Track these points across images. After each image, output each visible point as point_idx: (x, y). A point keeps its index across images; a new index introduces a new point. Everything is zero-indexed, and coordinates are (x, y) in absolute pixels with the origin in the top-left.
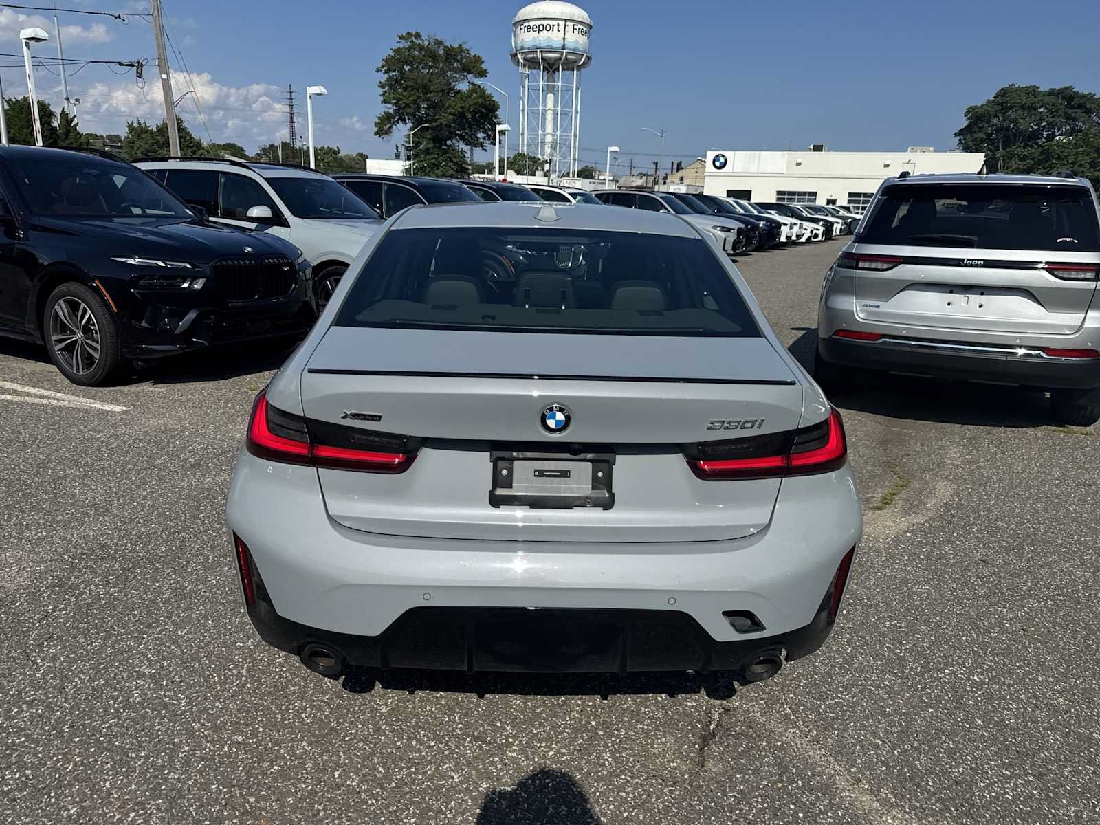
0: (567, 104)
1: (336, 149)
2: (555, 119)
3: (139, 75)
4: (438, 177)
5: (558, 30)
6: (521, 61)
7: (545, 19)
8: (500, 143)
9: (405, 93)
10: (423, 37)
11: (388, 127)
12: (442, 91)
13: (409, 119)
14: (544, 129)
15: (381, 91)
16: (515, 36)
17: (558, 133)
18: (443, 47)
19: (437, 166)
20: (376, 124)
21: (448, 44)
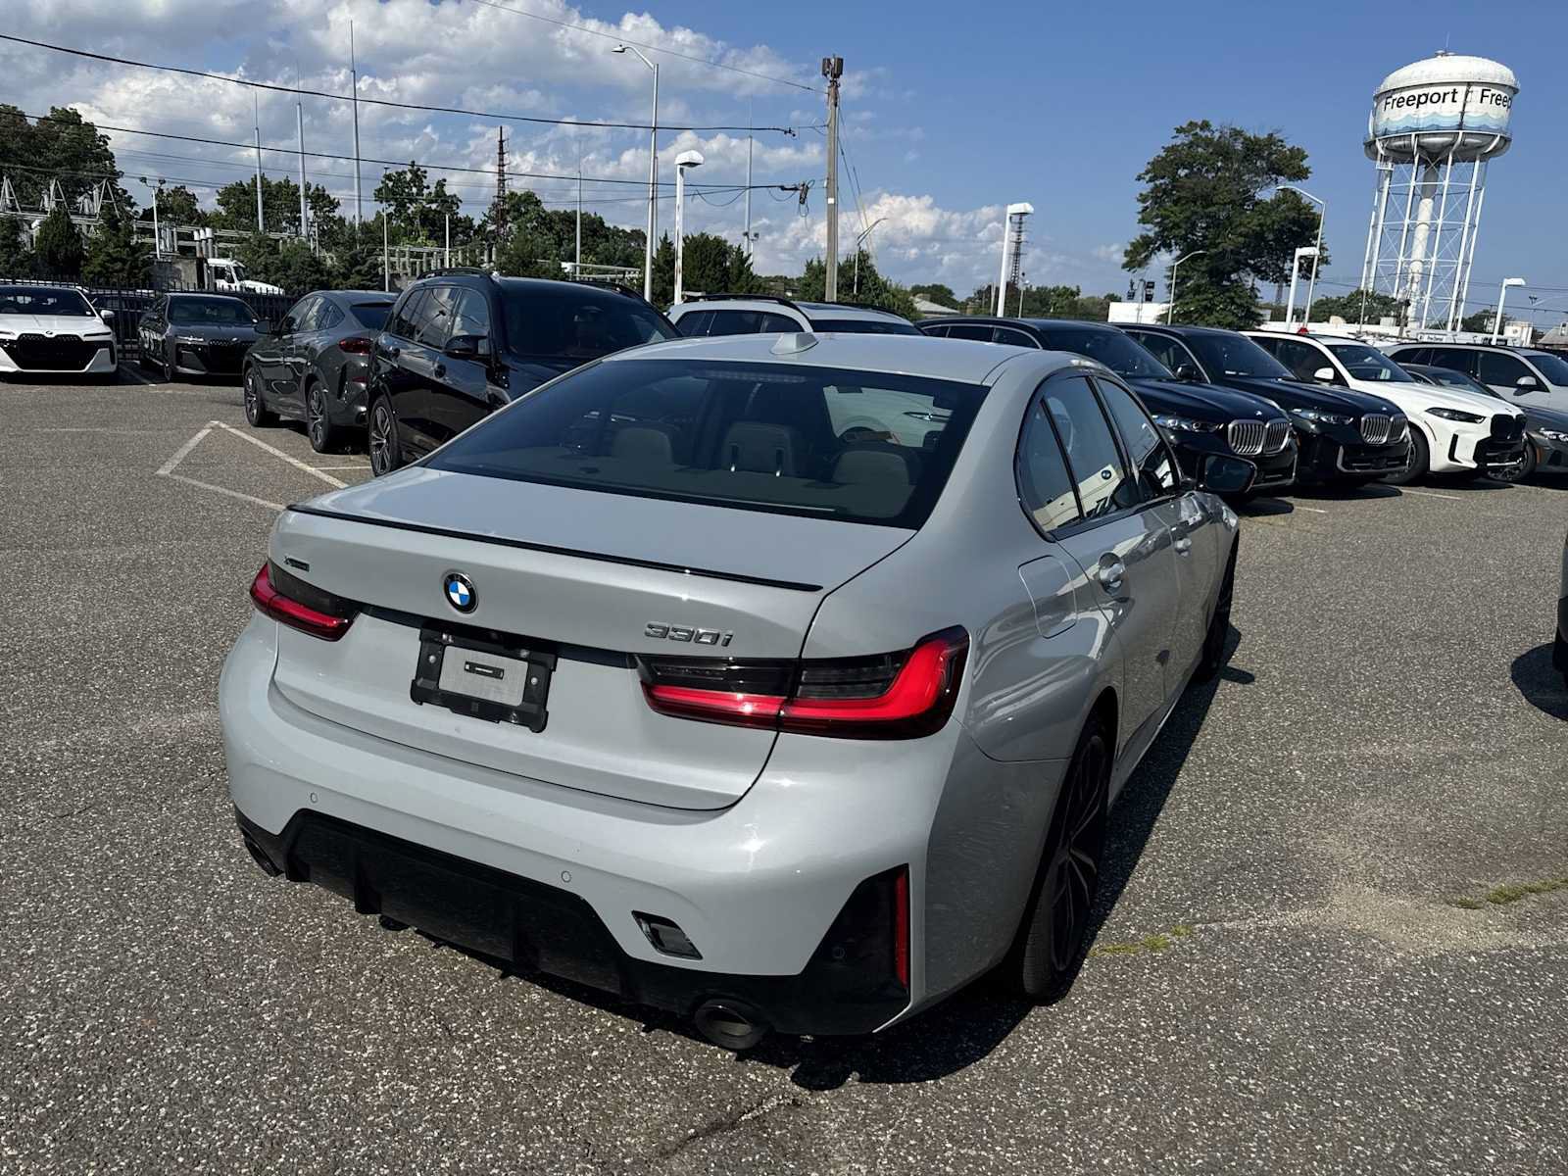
0: (1456, 214)
1: (1075, 289)
2: (1431, 239)
3: (802, 201)
4: (1208, 325)
5: (1453, 101)
6: (1381, 151)
7: (1431, 84)
8: (1317, 276)
9: (1175, 208)
10: (1213, 128)
11: (1143, 255)
12: (1232, 202)
13: (1176, 244)
14: (1408, 252)
15: (1140, 206)
16: (1374, 115)
17: (1434, 259)
18: (1242, 140)
19: (1209, 310)
20: (1126, 253)
21: (1250, 134)
